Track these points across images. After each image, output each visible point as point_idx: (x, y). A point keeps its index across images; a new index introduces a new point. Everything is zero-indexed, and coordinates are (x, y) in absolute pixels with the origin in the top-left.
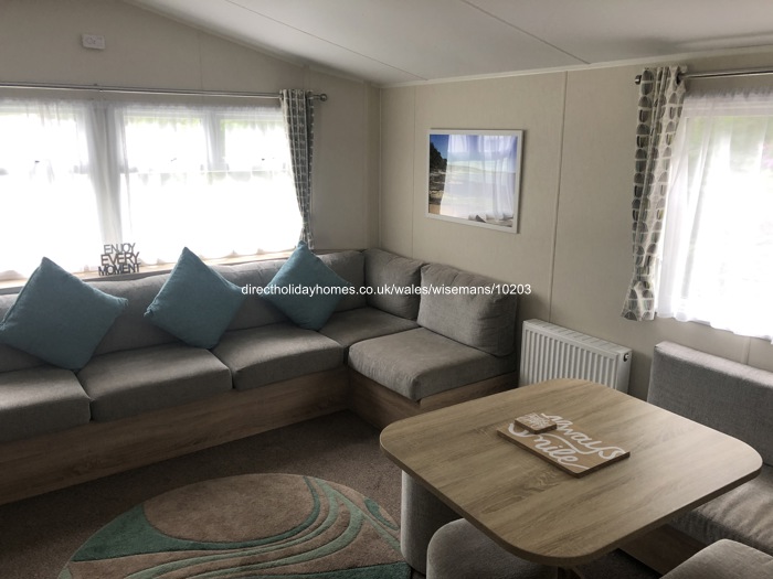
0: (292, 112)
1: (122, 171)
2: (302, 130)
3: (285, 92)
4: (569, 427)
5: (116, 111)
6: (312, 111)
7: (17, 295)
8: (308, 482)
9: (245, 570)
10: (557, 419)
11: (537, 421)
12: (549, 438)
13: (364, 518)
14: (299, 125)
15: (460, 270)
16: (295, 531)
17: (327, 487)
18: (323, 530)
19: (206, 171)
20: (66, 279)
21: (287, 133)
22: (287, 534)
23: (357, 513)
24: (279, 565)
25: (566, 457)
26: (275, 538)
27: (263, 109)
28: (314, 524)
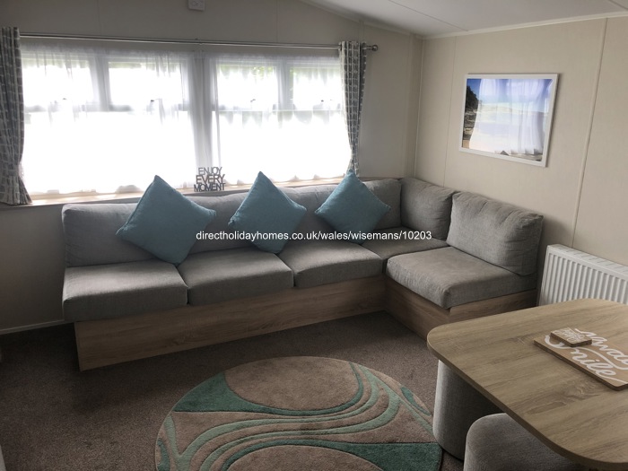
0: (348, 60)
1: (214, 109)
2: (355, 76)
3: (343, 44)
4: (604, 343)
5: (211, 60)
6: (365, 60)
7: (136, 204)
8: (353, 367)
9: (303, 434)
10: (591, 335)
11: (573, 335)
12: (585, 352)
13: (400, 402)
14: (354, 71)
15: (488, 199)
16: (344, 407)
17: (368, 373)
18: (367, 409)
19: (277, 110)
20: (171, 192)
21: (344, 79)
22: (337, 409)
23: (394, 398)
24: (331, 433)
25: (604, 371)
26: (328, 411)
27: (324, 58)
28: (360, 403)
